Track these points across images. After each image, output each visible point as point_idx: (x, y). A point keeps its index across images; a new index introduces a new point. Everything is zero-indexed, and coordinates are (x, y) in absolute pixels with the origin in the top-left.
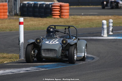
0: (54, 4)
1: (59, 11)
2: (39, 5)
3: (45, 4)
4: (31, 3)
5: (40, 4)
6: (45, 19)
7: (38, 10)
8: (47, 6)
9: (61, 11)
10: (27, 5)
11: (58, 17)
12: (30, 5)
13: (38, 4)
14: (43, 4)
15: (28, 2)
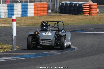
0: (85, 3)
1: (89, 10)
2: (73, 5)
3: (78, 4)
4: (68, 2)
5: (75, 4)
6: (76, 16)
7: (72, 8)
8: (80, 5)
9: (90, 10)
10: (65, 4)
11: (88, 14)
12: (67, 4)
13: (73, 3)
14: (77, 4)
15: (65, 2)
